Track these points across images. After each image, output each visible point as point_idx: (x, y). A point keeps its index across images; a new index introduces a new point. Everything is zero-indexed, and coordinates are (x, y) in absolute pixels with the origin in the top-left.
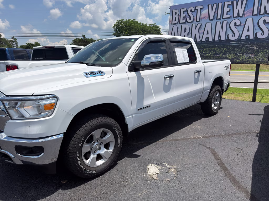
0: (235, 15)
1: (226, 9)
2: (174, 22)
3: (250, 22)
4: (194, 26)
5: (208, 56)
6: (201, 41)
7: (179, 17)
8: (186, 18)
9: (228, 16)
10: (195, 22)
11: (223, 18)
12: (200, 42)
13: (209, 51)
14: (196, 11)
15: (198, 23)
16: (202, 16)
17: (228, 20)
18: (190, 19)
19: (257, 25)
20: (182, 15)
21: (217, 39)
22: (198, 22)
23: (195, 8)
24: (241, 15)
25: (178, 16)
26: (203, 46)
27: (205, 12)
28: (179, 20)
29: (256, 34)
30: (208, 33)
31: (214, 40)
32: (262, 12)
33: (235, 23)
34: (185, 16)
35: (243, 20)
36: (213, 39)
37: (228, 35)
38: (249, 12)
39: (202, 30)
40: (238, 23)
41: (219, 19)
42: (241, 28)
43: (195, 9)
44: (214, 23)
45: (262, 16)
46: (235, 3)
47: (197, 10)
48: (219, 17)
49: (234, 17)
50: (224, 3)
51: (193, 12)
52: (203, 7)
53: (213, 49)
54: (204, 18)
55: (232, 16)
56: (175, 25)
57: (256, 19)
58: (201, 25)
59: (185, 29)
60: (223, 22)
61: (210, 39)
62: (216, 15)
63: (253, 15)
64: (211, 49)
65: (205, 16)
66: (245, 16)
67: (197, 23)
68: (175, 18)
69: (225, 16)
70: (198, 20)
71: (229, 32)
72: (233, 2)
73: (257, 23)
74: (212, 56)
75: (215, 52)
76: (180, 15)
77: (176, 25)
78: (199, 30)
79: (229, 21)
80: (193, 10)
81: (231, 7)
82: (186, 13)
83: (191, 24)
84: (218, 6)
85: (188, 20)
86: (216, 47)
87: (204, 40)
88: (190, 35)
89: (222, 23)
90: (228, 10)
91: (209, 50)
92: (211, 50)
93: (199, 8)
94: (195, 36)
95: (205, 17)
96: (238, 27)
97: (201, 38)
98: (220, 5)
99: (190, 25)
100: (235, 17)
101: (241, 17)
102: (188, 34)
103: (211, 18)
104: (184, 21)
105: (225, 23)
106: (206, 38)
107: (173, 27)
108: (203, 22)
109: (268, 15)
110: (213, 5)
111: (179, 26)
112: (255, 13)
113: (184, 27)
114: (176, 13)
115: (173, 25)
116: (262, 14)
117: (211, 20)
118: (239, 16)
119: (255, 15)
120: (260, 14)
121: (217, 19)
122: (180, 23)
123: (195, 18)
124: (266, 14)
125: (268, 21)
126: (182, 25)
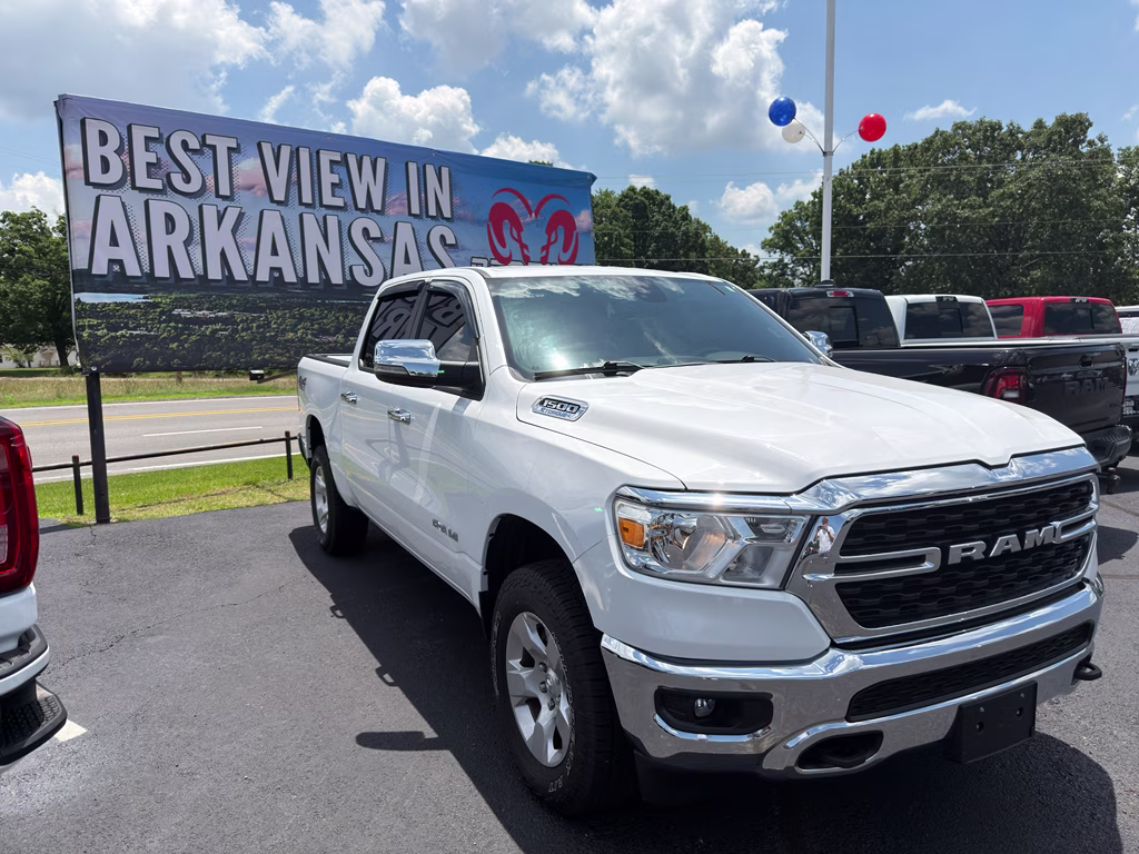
0: (362, 204)
1: (328, 178)
2: (96, 175)
3: (405, 234)
4: (210, 215)
5: (292, 341)
6: (253, 277)
7: (126, 158)
8: (162, 172)
9: (339, 202)
10: (210, 196)
11: (322, 205)
12: (250, 284)
13: (294, 321)
14: (208, 152)
15: (227, 203)
16: (238, 181)
17: (339, 213)
18: (187, 179)
19: (426, 246)
20: (142, 157)
21: (314, 277)
22: (225, 198)
23: (204, 137)
24: (377, 206)
25: (119, 152)
26: (265, 300)
27: (248, 166)
28: (129, 173)
30: (275, 252)
31: (303, 280)
32: (433, 212)
33: (366, 231)
34: (158, 159)
35: (387, 222)
36: (301, 275)
37: (351, 268)
38: (397, 202)
39: (248, 236)
40: (375, 233)
41: (307, 205)
42: (385, 250)
43: (203, 143)
44: (292, 213)
45: (434, 223)
46: (352, 160)
47: (213, 148)
48: (307, 198)
49: (357, 208)
50: (318, 153)
51: (196, 152)
52: (238, 145)
53: (307, 313)
54: (250, 188)
55: (351, 202)
56: (110, 192)
57: (420, 225)
58: (241, 216)
59: (169, 218)
60: (325, 218)
61: (290, 277)
62: (294, 191)
63: (410, 214)
64: (301, 314)
65: (252, 182)
66: (390, 211)
67: (222, 204)
68: (104, 160)
69: (328, 199)
70: (225, 190)
71: (352, 259)
72: (345, 156)
73: (425, 240)
74: (311, 341)
75: (316, 326)
76: (126, 148)
77: (115, 193)
78: (234, 231)
79: (344, 218)
80: (194, 144)
81: (343, 170)
82: (161, 149)
83: (195, 204)
84: (295, 155)
85: (177, 180)
86: (317, 305)
87: (263, 276)
88: (199, 248)
89: (321, 220)
90: (335, 179)
91: (293, 317)
92: (302, 318)
93: (222, 145)
94: (223, 254)
95: (253, 187)
96: (375, 245)
97: (251, 269)
98: (304, 155)
99: (192, 205)
100: (362, 210)
101: (377, 212)
102: (187, 243)
103: (279, 195)
104: (157, 184)
105: (332, 221)
106: (272, 269)
107: (98, 199)
108: (250, 203)
109: (448, 224)
110: (279, 148)
111: (135, 201)
112: (415, 210)
113: (159, 208)
114: (103, 139)
115: (99, 192)
116: (433, 217)
117: (279, 203)
118: (373, 211)
119: (415, 216)
120: (428, 216)
121: (301, 203)
122: (134, 187)
123: (210, 182)
124: (444, 218)
125: (451, 240)
126: (145, 196)
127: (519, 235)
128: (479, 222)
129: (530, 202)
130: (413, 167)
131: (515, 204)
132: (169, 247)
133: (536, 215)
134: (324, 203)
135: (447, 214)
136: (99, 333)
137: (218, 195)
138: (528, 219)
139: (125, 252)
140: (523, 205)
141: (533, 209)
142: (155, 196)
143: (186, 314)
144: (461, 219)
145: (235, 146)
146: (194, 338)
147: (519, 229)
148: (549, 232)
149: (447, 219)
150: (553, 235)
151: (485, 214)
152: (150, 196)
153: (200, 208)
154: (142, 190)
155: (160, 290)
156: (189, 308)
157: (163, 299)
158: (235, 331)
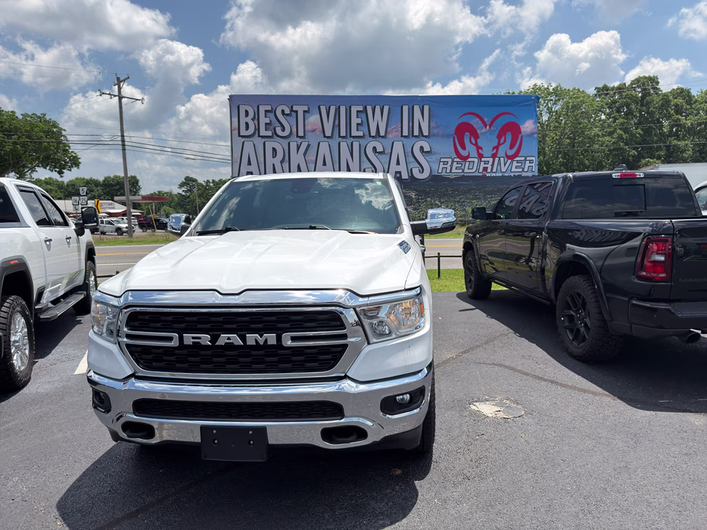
0: (373, 133)
1: (355, 120)
2: (243, 132)
3: (398, 147)
4: (293, 146)
7: (256, 122)
8: (272, 127)
9: (360, 134)
10: (294, 137)
11: (351, 136)
14: (294, 114)
15: (302, 140)
16: (308, 128)
17: (360, 140)
18: (283, 130)
19: (410, 154)
20: (264, 120)
22: (301, 137)
23: (292, 107)
24: (382, 133)
25: (253, 119)
27: (313, 119)
28: (257, 129)
29: (411, 170)
30: (324, 164)
32: (416, 133)
33: (375, 149)
34: (270, 121)
35: (387, 143)
37: (364, 170)
38: (394, 130)
39: (311, 157)
40: (380, 149)
41: (343, 137)
42: (385, 158)
43: (292, 110)
44: (334, 143)
45: (416, 139)
46: (369, 109)
47: (296, 112)
48: (343, 133)
49: (370, 136)
50: (350, 107)
51: (287, 115)
52: (309, 109)
54: (313, 131)
55: (367, 133)
56: (249, 139)
57: (408, 142)
58: (309, 146)
59: (274, 150)
60: (352, 143)
62: (336, 130)
63: (402, 136)
65: (315, 128)
66: (390, 136)
67: (299, 140)
68: (247, 124)
69: (354, 133)
70: (301, 134)
71: (366, 164)
72: (366, 107)
73: (410, 150)
76: (256, 118)
77: (251, 139)
78: (305, 154)
79: (363, 142)
80: (287, 112)
81: (364, 115)
82: (272, 115)
83: (286, 141)
84: (338, 111)
85: (279, 130)
88: (287, 164)
89: (350, 145)
90: (359, 121)
93: (300, 109)
94: (299, 166)
95: (315, 130)
96: (380, 156)
98: (343, 109)
99: (285, 143)
100: (373, 137)
101: (382, 137)
102: (282, 162)
103: (328, 133)
104: (269, 133)
105: (356, 145)
107: (243, 143)
108: (313, 139)
109: (427, 139)
110: (329, 107)
111: (259, 142)
112: (405, 133)
113: (270, 145)
114: (247, 113)
115: (243, 139)
116: (416, 136)
117: (328, 137)
118: (380, 136)
119: (405, 137)
120: (413, 136)
121: (340, 136)
122: (259, 136)
123: (294, 130)
124: (423, 136)
125: (427, 148)
126: (264, 140)
127: (476, 142)
128: (448, 136)
129: (486, 119)
130: (405, 108)
131: (475, 122)
132: (273, 164)
133: (490, 128)
135: (426, 133)
137: (297, 136)
138: (484, 130)
140: (480, 122)
141: (488, 123)
142: (268, 140)
144: (434, 135)
145: (307, 109)
147: (477, 137)
148: (499, 137)
149: (426, 136)
151: (452, 130)
152: (266, 140)
153: (289, 143)
154: (263, 137)
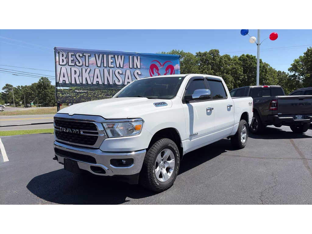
0: (118, 66)
1: (110, 61)
2: (61, 63)
3: (128, 73)
4: (84, 70)
5: (100, 97)
6: (92, 83)
7: (67, 59)
8: (74, 62)
9: (112, 66)
10: (84, 66)
11: (108, 67)
12: (92, 85)
13: (101, 93)
16: (90, 62)
17: (112, 68)
18: (79, 63)
20: (70, 59)
21: (106, 83)
22: (87, 66)
24: (122, 66)
25: (66, 58)
26: (95, 88)
27: (93, 59)
28: (68, 62)
30: (97, 78)
31: (104, 84)
32: (135, 67)
33: (119, 72)
34: (74, 59)
35: (124, 70)
36: (103, 82)
37: (115, 81)
38: (127, 65)
39: (92, 74)
40: (121, 73)
41: (105, 67)
42: (123, 76)
43: (83, 55)
44: (102, 69)
46: (116, 57)
47: (85, 56)
48: (105, 66)
49: (117, 67)
50: (108, 55)
51: (81, 57)
53: (104, 91)
55: (115, 66)
56: (64, 66)
57: (132, 70)
58: (90, 70)
59: (75, 71)
60: (109, 70)
61: (101, 83)
62: (102, 64)
63: (130, 68)
64: (103, 91)
66: (124, 67)
67: (86, 68)
68: (63, 60)
70: (87, 65)
71: (115, 79)
72: (115, 56)
73: (133, 74)
74: (104, 97)
75: (106, 94)
76: (67, 57)
78: (89, 73)
79: (114, 69)
80: (81, 55)
81: (114, 59)
82: (74, 57)
83: (81, 68)
84: (103, 56)
85: (77, 63)
86: (106, 89)
87: (95, 83)
88: (81, 77)
90: (112, 61)
91: (101, 92)
92: (103, 92)
93: (87, 55)
94: (86, 78)
95: (93, 64)
96: (121, 75)
98: (105, 56)
100: (118, 68)
101: (122, 68)
102: (79, 76)
103: (99, 65)
104: (73, 64)
105: (111, 70)
106: (97, 81)
107: (61, 68)
108: (92, 67)
109: (139, 70)
110: (99, 55)
111: (68, 68)
112: (131, 67)
113: (73, 69)
114: (63, 55)
115: (62, 66)
116: (135, 68)
117: (99, 67)
118: (121, 67)
119: (131, 68)
120: (134, 68)
121: (104, 67)
122: (68, 65)
123: (84, 63)
124: (138, 68)
125: (140, 73)
126: (70, 67)
127: (158, 72)
128: (147, 69)
129: (161, 63)
130: (131, 57)
131: (157, 64)
132: (75, 77)
133: (163, 66)
134: (109, 66)
135: (139, 67)
136: (60, 95)
137: (86, 66)
138: (161, 67)
139: (66, 79)
140: (159, 64)
141: (162, 65)
142: (73, 67)
143: (78, 91)
144: (142, 68)
145: (90, 55)
146: (79, 96)
147: (158, 70)
148: (166, 70)
149: (139, 69)
150: (167, 71)
151: (149, 67)
152: (72, 67)
153: (82, 69)
154: (70, 66)
155: (72, 86)
156: (78, 90)
157: (73, 88)
158: (88, 95)
